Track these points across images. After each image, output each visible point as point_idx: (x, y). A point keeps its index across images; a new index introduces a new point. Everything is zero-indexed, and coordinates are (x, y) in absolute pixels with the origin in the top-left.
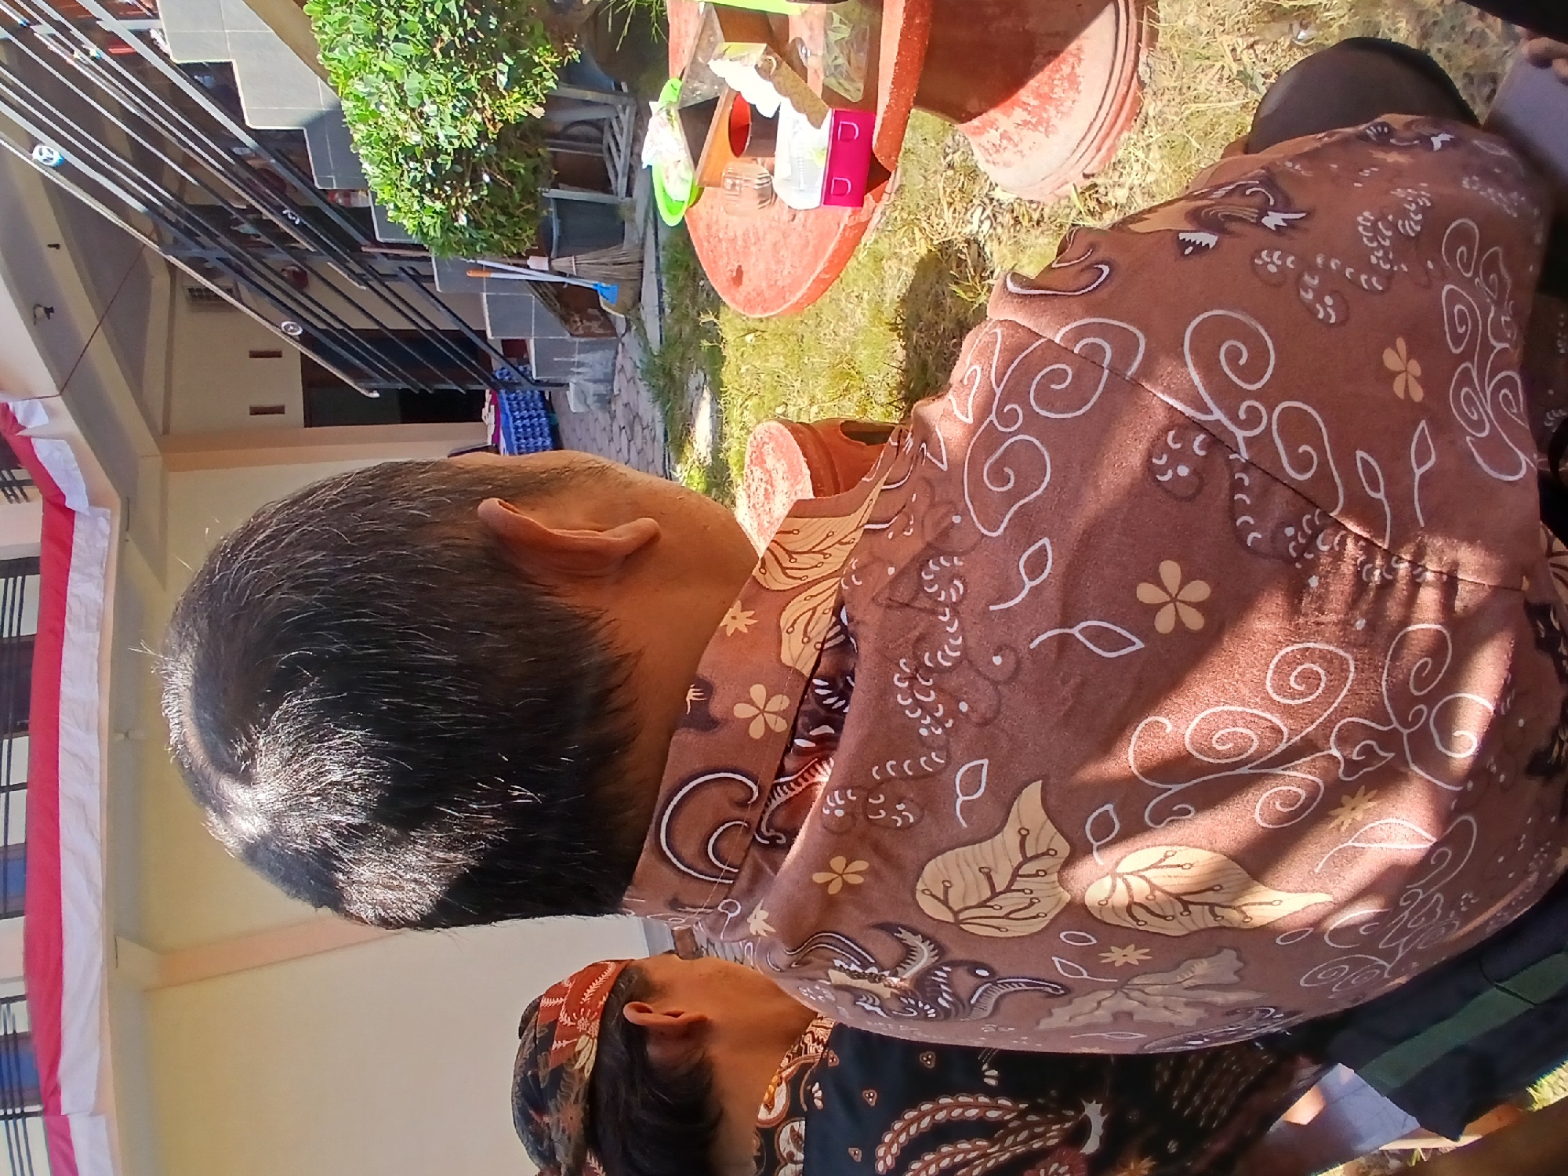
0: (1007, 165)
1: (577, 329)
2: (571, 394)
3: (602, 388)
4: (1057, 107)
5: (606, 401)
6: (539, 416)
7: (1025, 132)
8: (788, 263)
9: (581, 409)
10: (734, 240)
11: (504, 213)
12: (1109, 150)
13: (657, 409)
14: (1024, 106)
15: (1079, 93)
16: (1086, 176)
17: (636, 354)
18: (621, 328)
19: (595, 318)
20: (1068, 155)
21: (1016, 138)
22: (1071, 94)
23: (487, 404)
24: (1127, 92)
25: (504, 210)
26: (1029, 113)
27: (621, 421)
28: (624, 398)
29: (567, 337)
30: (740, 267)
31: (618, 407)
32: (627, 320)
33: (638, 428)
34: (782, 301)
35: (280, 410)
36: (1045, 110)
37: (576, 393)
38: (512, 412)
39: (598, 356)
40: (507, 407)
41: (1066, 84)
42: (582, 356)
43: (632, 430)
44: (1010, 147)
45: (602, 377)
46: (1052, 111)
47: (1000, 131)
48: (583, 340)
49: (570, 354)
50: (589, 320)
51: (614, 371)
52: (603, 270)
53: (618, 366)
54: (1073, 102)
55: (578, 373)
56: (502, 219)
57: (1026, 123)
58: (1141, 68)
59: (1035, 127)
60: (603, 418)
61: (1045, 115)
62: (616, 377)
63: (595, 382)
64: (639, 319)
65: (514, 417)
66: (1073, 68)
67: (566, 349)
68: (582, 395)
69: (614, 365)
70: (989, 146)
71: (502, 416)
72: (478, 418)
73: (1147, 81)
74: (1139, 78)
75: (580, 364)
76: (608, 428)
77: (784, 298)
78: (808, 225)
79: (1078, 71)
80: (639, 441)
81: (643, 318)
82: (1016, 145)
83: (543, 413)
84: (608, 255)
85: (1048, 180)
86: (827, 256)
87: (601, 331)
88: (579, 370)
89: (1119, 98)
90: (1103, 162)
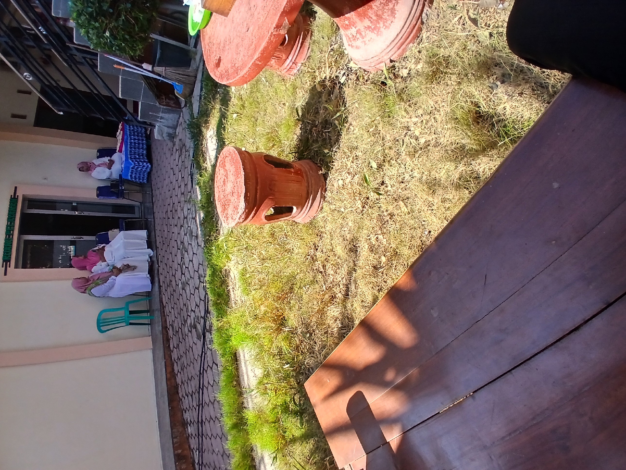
0: (358, 48)
1: (163, 102)
2: (156, 131)
3: (171, 131)
4: (384, 22)
5: (172, 137)
6: (142, 140)
7: (368, 32)
8: (242, 55)
9: (160, 138)
10: (219, 44)
11: (129, 35)
12: (403, 50)
13: (192, 142)
14: (370, 18)
15: (395, 18)
16: (391, 61)
17: (187, 117)
18: (183, 105)
19: (172, 99)
20: (385, 47)
21: (363, 33)
22: (391, 18)
23: (119, 131)
24: (416, 24)
25: (129, 34)
26: (371, 22)
27: (177, 147)
28: (180, 137)
29: (158, 104)
30: (220, 57)
31: (177, 140)
32: (186, 102)
33: (184, 150)
34: (236, 75)
35: (24, 117)
36: (379, 23)
37: (158, 130)
38: (130, 135)
39: (171, 116)
40: (128, 133)
41: (390, 13)
42: (163, 114)
43: (181, 151)
44: (360, 38)
45: (171, 125)
46: (381, 25)
47: (357, 28)
48: (165, 107)
49: (158, 112)
50: (169, 100)
51: (177, 124)
52: (178, 76)
53: (180, 123)
54: (392, 22)
55: (161, 122)
56: (127, 37)
57: (369, 27)
58: (424, 15)
59: (373, 30)
60: (170, 144)
61: (378, 26)
62: (178, 127)
63: (168, 127)
64: (191, 102)
65: (131, 138)
66: (394, 6)
67: (157, 110)
68: (161, 132)
69: (178, 121)
70: (351, 36)
71: (125, 137)
72: (114, 136)
73: (425, 22)
74: (422, 19)
75: (162, 118)
76: (171, 149)
77: (237, 73)
78: (254, 33)
79: (395, 7)
80: (183, 156)
81: (193, 102)
82: (363, 38)
83: (145, 139)
84: (181, 71)
85: (374, 58)
86: (260, 50)
87: (174, 105)
88: (161, 120)
89: (412, 26)
90: (399, 56)
